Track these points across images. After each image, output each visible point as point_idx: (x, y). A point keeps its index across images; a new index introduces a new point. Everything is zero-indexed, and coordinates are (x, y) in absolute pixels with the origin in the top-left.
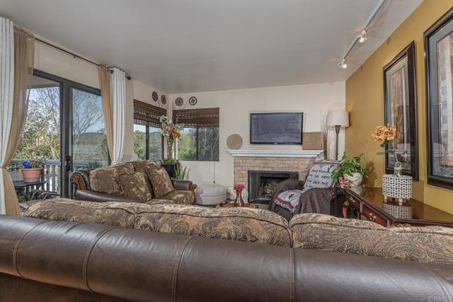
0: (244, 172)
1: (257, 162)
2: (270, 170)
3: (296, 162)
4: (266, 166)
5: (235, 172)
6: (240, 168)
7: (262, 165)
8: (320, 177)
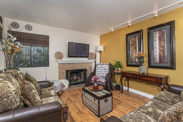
0: (64, 71)
1: (70, 65)
2: (76, 69)
3: (86, 65)
4: (75, 67)
5: (59, 72)
6: (62, 70)
7: (73, 67)
8: (102, 70)
